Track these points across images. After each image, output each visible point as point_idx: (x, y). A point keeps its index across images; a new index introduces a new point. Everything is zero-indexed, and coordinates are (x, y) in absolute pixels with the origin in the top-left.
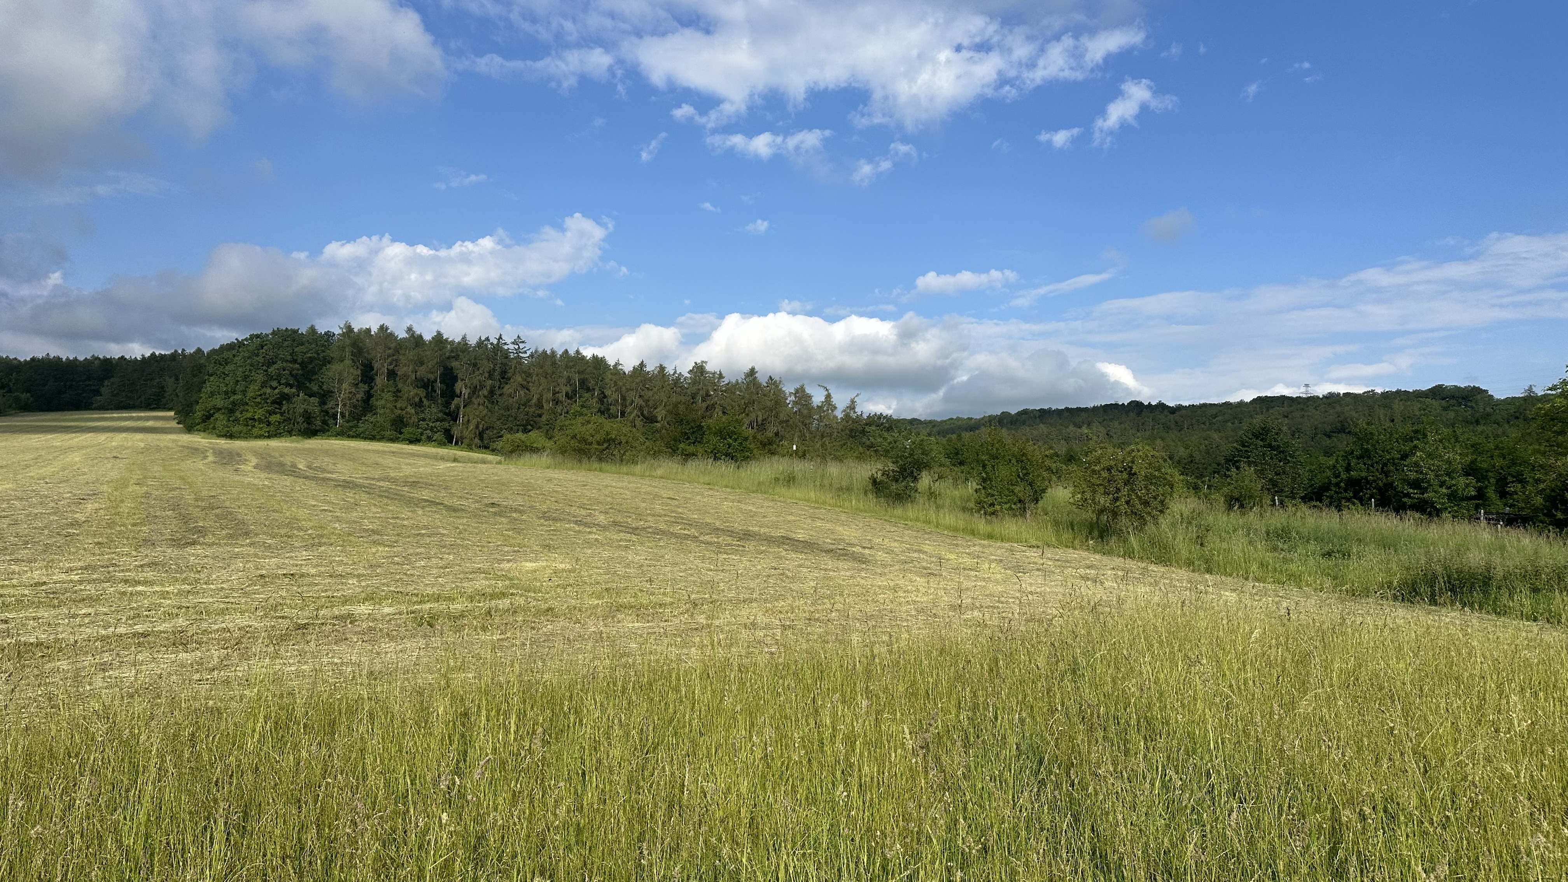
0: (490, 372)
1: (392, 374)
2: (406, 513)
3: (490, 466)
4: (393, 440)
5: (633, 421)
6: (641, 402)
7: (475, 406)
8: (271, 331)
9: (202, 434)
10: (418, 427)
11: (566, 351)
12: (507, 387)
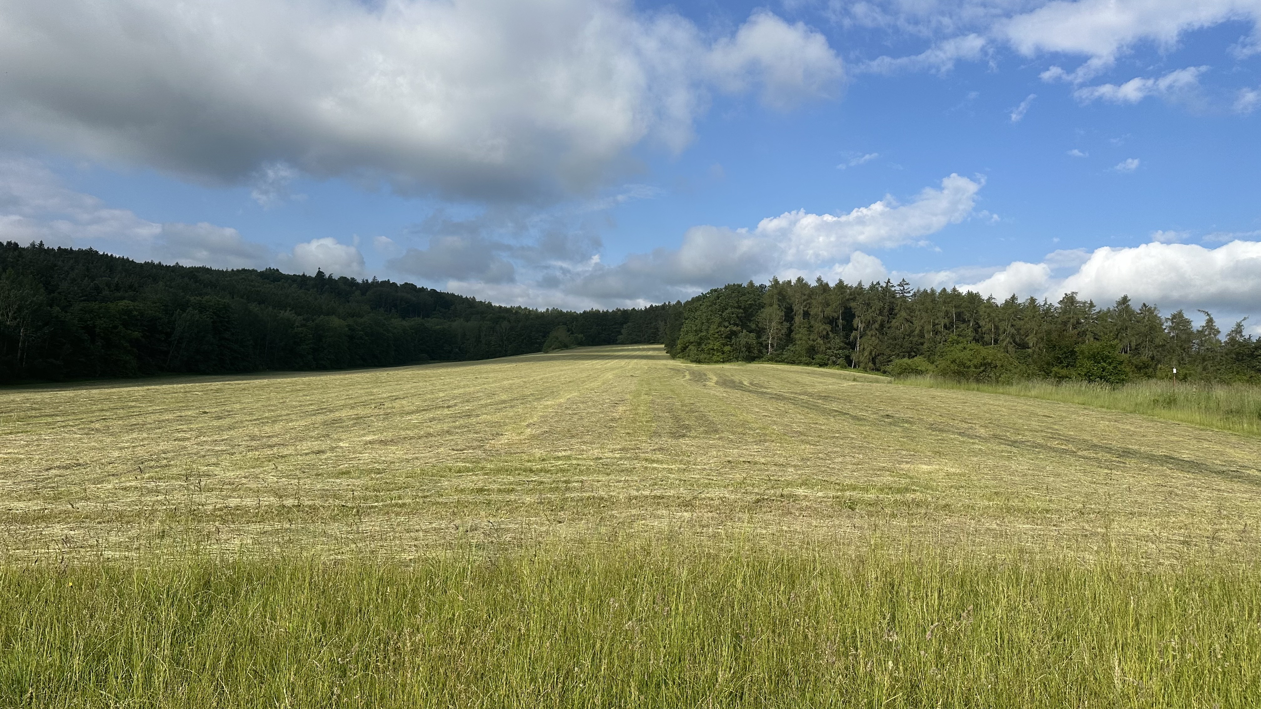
0: (880, 310)
1: (806, 314)
2: (822, 420)
3: (883, 385)
4: (808, 364)
5: (1006, 346)
6: (1013, 331)
7: (869, 337)
8: (723, 287)
9: (681, 360)
10: (825, 354)
11: (944, 290)
12: (894, 321)
